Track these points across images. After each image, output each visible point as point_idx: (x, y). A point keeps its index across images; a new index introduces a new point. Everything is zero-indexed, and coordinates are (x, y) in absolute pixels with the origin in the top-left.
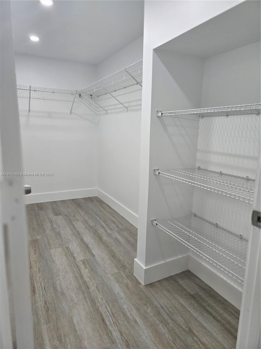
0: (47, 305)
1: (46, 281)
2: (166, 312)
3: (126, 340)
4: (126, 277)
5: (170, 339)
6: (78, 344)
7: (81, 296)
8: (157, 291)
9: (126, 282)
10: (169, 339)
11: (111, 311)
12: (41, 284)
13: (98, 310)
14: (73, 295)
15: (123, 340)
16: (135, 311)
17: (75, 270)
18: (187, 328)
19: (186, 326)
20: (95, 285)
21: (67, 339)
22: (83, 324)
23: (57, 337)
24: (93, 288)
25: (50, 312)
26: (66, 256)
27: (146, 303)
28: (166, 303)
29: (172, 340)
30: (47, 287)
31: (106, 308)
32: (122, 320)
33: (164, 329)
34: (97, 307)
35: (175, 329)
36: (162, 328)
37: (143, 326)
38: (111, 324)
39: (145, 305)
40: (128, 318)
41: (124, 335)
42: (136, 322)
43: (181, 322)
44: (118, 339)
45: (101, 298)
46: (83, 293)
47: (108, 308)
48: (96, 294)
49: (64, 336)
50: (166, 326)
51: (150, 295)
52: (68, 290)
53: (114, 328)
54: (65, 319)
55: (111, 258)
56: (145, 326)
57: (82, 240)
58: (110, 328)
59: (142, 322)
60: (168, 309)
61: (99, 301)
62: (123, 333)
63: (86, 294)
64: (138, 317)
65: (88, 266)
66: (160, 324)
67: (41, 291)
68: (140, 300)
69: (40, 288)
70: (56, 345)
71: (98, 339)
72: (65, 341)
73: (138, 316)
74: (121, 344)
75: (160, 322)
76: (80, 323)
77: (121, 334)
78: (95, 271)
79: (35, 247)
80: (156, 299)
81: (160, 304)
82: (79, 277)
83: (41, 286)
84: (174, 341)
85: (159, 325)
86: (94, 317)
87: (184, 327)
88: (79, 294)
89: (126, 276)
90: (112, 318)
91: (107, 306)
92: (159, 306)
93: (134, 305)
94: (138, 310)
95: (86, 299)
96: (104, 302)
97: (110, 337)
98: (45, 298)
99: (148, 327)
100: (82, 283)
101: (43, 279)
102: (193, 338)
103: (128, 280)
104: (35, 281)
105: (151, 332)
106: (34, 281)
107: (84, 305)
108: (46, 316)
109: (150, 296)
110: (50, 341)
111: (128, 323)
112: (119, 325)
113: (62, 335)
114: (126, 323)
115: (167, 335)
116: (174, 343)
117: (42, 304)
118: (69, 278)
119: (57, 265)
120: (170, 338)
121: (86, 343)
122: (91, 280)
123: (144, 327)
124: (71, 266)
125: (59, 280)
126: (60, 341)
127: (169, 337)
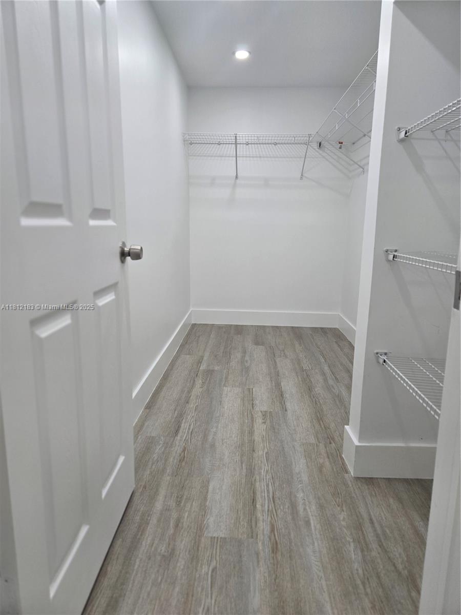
0: (184, 453)
1: (198, 423)
2: (375, 530)
3: (276, 542)
4: (325, 455)
5: (358, 573)
6: (200, 517)
7: (238, 458)
8: (375, 493)
9: (321, 461)
10: (356, 572)
11: (273, 493)
12: (190, 426)
13: (252, 484)
14: (227, 453)
15: (270, 539)
16: (314, 507)
17: (246, 421)
18: (406, 572)
19: (405, 567)
20: (266, 450)
21: (188, 505)
22: (221, 495)
23: (177, 497)
24: (261, 453)
25: (183, 464)
26: (243, 400)
27: (342, 504)
28: (384, 518)
29: (362, 576)
30: (196, 432)
31: (268, 486)
32: (285, 513)
33: (355, 554)
34: (253, 480)
35: (378, 563)
36: (352, 552)
37: (317, 533)
38: (263, 511)
39: (338, 506)
40: (297, 513)
41: (276, 533)
42: (308, 523)
43: (398, 556)
44: (263, 534)
45: (265, 470)
46: (242, 456)
47: (270, 487)
48: (261, 462)
49: (186, 499)
50: (362, 551)
51: (356, 495)
52: (223, 444)
53: (265, 517)
54: (199, 478)
55: (314, 420)
56: (321, 535)
57: (278, 385)
58: (259, 515)
59: (318, 526)
60: (382, 526)
61: (260, 473)
62: (277, 530)
63: (245, 458)
64: (314, 518)
65: (268, 421)
66: (352, 544)
67: (186, 434)
68: (333, 495)
69: (187, 431)
70: (171, 506)
71: (233, 521)
72: (185, 506)
73: (316, 516)
74: (263, 543)
75: (354, 541)
76: (218, 491)
77: (272, 530)
78: (276, 431)
79: (207, 379)
80: (367, 504)
81: (370, 515)
82: (247, 432)
83: (189, 429)
84: (366, 580)
85: (350, 545)
86: (242, 490)
87: (400, 567)
88: (235, 454)
89: (327, 453)
90: (269, 503)
91: (270, 484)
92: (365, 516)
93: (319, 498)
94: (321, 507)
95: (242, 463)
96: (268, 477)
97: (251, 527)
98: (186, 444)
99: (326, 539)
100: (247, 441)
101: (196, 420)
102: (409, 591)
103: (327, 460)
104: (184, 420)
105: (327, 548)
106: (182, 420)
107: (235, 470)
108: (177, 466)
109: (357, 497)
110: (166, 498)
111: (293, 519)
112: (275, 516)
113: (185, 497)
114: (289, 518)
115: (356, 566)
116: (363, 583)
117: (179, 450)
118: (232, 429)
119: (224, 408)
120: (360, 571)
121: (212, 520)
122: (263, 441)
123: (318, 536)
124: (243, 415)
125: (217, 427)
126: (178, 503)
127: (357, 570)
